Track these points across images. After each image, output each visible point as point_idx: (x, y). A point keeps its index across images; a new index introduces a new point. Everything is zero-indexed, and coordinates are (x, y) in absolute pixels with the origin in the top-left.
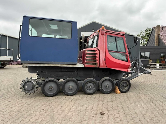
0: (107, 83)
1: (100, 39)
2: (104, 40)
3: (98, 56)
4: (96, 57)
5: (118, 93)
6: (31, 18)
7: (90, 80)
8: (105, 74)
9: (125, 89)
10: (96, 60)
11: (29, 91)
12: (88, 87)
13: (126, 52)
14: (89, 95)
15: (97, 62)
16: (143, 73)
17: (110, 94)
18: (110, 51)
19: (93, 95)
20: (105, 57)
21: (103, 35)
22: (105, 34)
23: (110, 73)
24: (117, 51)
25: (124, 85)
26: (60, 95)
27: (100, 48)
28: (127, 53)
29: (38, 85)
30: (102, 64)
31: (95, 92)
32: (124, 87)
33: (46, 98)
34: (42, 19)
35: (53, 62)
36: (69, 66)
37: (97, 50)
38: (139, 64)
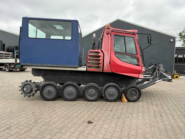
0: (112, 90)
1: (105, 39)
2: (109, 40)
3: (101, 58)
4: (99, 60)
5: (125, 102)
6: (30, 19)
7: (91, 85)
8: (114, 79)
9: (134, 98)
10: (99, 64)
11: (28, 93)
12: (89, 93)
13: (137, 54)
14: (90, 102)
15: (101, 65)
16: (161, 80)
17: (114, 103)
18: (116, 53)
19: (95, 102)
20: (109, 60)
21: (108, 34)
22: (111, 34)
23: (120, 79)
24: (126, 53)
25: (133, 93)
26: (60, 100)
27: (104, 50)
28: (139, 56)
29: (36, 89)
30: (107, 68)
31: (97, 99)
32: (133, 96)
33: (44, 101)
34: (41, 19)
35: (53, 65)
36: (69, 70)
37: (101, 51)
38: (160, 69)
